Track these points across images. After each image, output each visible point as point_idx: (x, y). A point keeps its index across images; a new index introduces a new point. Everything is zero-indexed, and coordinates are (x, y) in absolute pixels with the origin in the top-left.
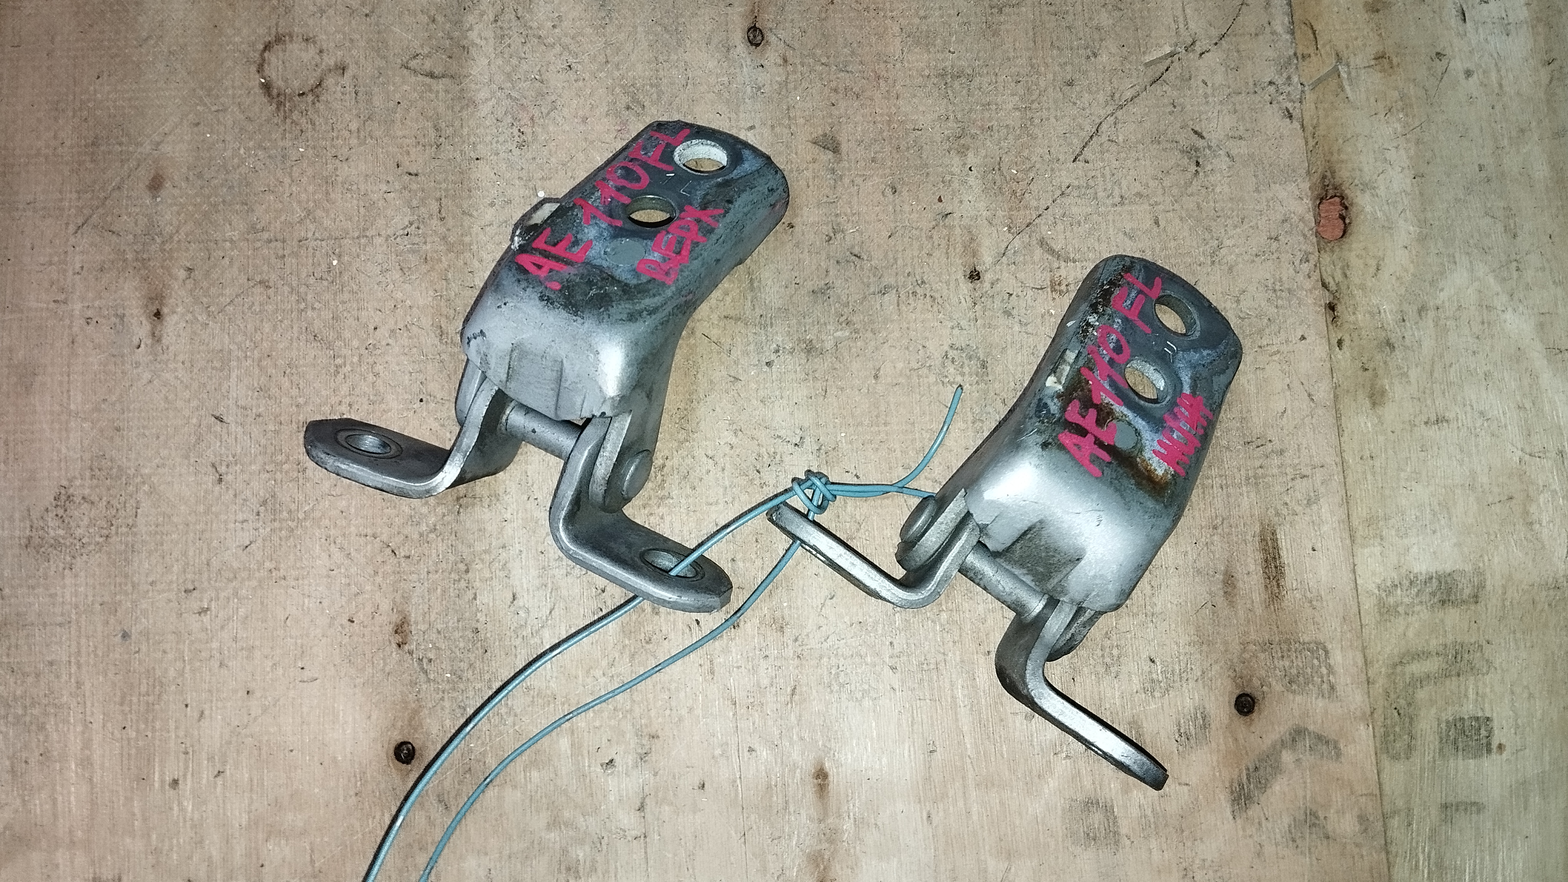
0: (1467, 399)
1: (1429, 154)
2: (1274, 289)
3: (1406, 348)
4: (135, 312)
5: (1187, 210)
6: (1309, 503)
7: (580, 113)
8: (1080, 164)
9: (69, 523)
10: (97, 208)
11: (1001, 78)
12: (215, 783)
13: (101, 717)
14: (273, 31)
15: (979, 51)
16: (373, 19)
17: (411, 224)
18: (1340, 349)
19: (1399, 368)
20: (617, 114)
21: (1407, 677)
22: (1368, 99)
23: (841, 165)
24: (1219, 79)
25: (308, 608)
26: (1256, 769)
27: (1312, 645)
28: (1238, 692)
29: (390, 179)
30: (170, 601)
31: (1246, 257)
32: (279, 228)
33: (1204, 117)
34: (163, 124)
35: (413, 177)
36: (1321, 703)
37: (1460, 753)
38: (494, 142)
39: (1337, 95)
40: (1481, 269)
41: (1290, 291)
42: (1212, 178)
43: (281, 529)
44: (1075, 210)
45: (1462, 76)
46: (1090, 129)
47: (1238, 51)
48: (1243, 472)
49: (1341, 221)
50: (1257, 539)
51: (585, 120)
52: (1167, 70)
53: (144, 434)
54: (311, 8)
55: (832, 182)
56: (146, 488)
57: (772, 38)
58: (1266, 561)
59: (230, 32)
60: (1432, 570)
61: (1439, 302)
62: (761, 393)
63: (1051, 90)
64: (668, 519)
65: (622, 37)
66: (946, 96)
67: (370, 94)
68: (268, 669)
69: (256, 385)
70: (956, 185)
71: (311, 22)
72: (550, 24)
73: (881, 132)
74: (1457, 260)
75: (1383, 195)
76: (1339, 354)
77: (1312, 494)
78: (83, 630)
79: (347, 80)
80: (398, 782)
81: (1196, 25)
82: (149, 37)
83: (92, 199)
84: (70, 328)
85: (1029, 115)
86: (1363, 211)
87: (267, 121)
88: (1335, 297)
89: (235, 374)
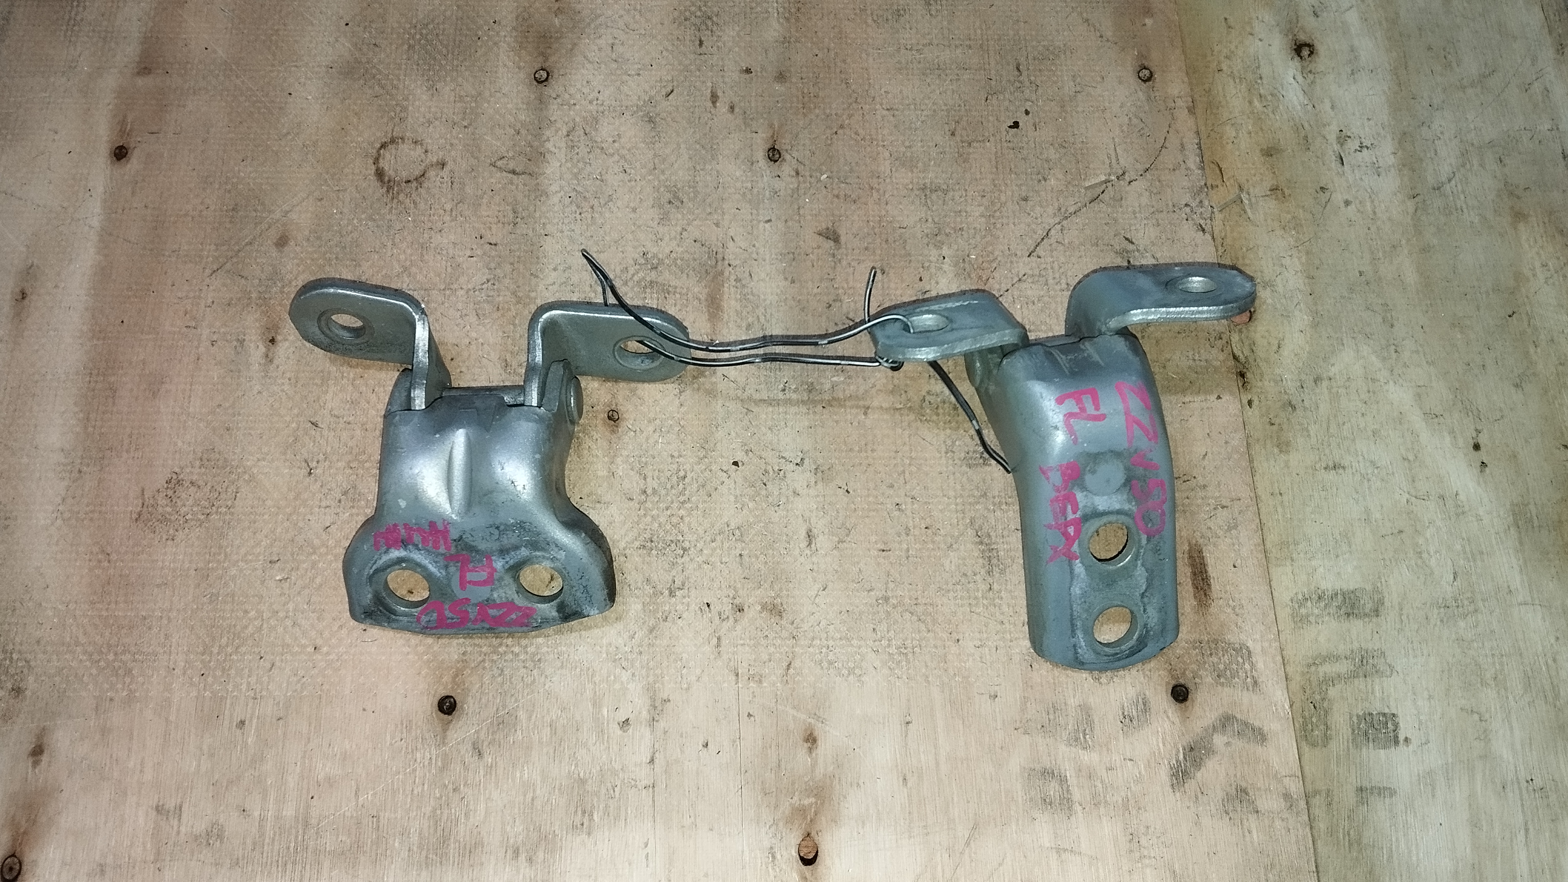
0: (1359, 450)
1: (1317, 262)
3: (1305, 409)
4: (253, 338)
6: (1229, 529)
7: (632, 205)
8: (1033, 258)
9: (176, 502)
10: (231, 257)
11: (970, 193)
12: (278, 723)
13: (183, 664)
14: (390, 135)
15: (952, 173)
16: (470, 130)
17: (488, 281)
18: (1250, 408)
19: (1300, 424)
20: (661, 207)
21: (1321, 674)
22: (1266, 220)
23: (840, 251)
24: (1145, 200)
26: (1192, 749)
27: (1237, 646)
28: (1173, 682)
29: (474, 247)
30: (256, 569)
33: (1133, 228)
34: (293, 198)
35: (493, 247)
36: (1246, 695)
37: (1371, 745)
38: (560, 223)
39: (1241, 216)
40: (1365, 350)
43: (358, 515)
44: (1029, 292)
45: (1342, 205)
46: (1041, 233)
47: (1160, 181)
50: (1186, 556)
51: (634, 210)
52: (1103, 192)
53: (250, 434)
54: (421, 120)
55: (833, 264)
56: (246, 477)
57: (788, 157)
58: (1195, 574)
59: (354, 133)
60: (1338, 587)
61: (1331, 374)
62: (770, 423)
63: (1010, 203)
64: (687, 520)
65: (668, 151)
66: (926, 204)
67: (463, 184)
68: (335, 628)
70: (933, 270)
71: (420, 130)
72: (611, 140)
73: (874, 228)
74: (1345, 342)
75: (1282, 292)
76: (1249, 412)
77: (1231, 521)
78: (177, 590)
79: (445, 173)
80: (439, 729)
81: (1125, 161)
82: (288, 133)
83: (228, 250)
84: (197, 348)
85: (993, 221)
86: (1265, 302)
87: (378, 200)
88: (1244, 367)
89: (332, 389)
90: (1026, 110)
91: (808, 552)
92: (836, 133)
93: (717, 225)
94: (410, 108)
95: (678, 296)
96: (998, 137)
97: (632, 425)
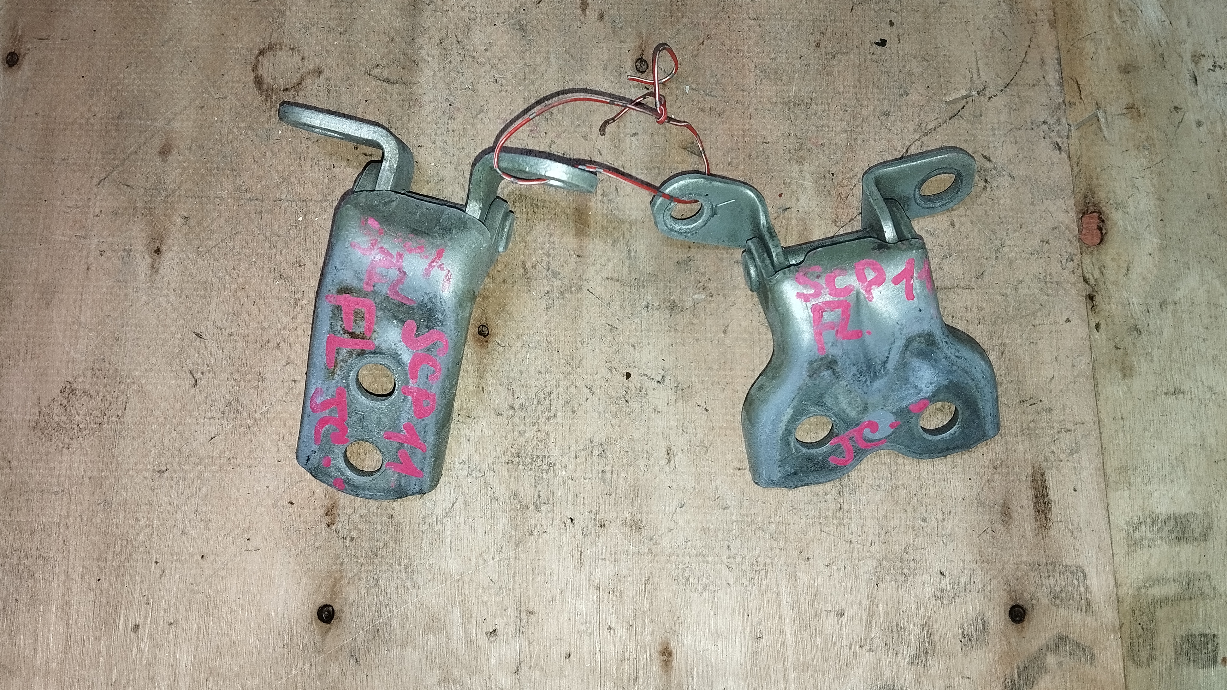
0: (1198, 376)
1: (1168, 184)
2: (1045, 281)
3: (1150, 333)
4: (140, 248)
5: (977, 216)
6: (1072, 453)
7: (502, 116)
9: (70, 411)
10: (118, 166)
11: (833, 107)
12: (169, 629)
13: (81, 570)
14: (268, 41)
15: (816, 86)
16: (346, 36)
18: (1098, 331)
19: (1144, 348)
21: (1150, 597)
22: (1121, 140)
24: (1004, 117)
25: (257, 491)
26: (1026, 668)
27: (1073, 568)
28: (1012, 603)
29: (350, 157)
30: (145, 478)
31: (1024, 255)
32: (259, 190)
33: (991, 145)
34: (175, 106)
36: (1079, 616)
37: (1192, 663)
38: (433, 134)
39: (1096, 135)
40: (1210, 275)
41: (1057, 283)
42: (997, 193)
43: (241, 426)
45: (1194, 126)
46: (901, 149)
47: (1019, 97)
48: (1019, 424)
49: (1099, 232)
50: (1030, 479)
52: (963, 108)
53: (138, 344)
54: (298, 25)
56: (135, 387)
58: (1037, 497)
59: (233, 39)
60: (1171, 512)
61: (1177, 299)
62: (633, 340)
63: (871, 118)
64: (552, 435)
65: (538, 60)
66: (789, 119)
67: (339, 92)
68: (220, 538)
69: (230, 311)
70: (794, 187)
71: (297, 36)
72: (482, 48)
73: (737, 142)
74: (1191, 266)
75: (1132, 213)
76: (1097, 335)
77: (1074, 445)
78: (73, 497)
79: (322, 81)
80: (318, 638)
81: (986, 75)
82: (170, 39)
83: (114, 159)
84: (87, 257)
85: (854, 136)
86: (1116, 224)
87: (257, 108)
88: (1094, 290)
89: (215, 301)
90: (891, 21)
91: (667, 469)
92: (703, 43)
93: (585, 138)
94: (288, 13)
95: (546, 210)
96: (862, 49)
97: (502, 340)
